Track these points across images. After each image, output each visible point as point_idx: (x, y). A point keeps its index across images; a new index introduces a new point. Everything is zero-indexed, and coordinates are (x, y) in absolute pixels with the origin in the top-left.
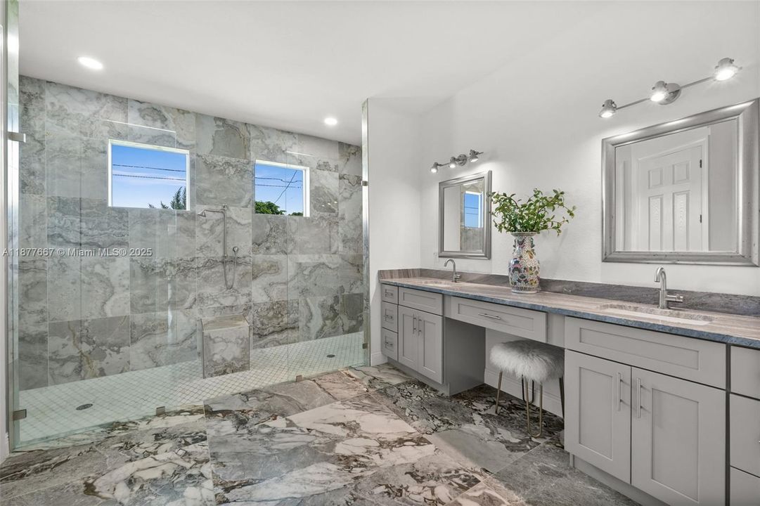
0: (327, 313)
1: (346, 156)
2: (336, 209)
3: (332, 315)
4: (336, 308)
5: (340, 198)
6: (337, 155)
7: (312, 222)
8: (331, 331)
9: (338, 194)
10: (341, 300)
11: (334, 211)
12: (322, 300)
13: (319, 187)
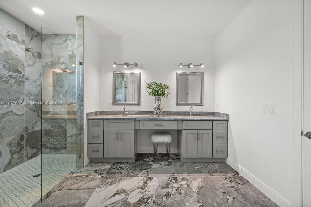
0: (14, 149)
1: (30, 36)
2: (23, 72)
3: (19, 149)
4: (22, 143)
5: (25, 64)
6: (24, 33)
7: (2, 78)
8: (18, 161)
9: (24, 61)
10: (26, 137)
11: (20, 73)
12: (10, 139)
13: (8, 52)
